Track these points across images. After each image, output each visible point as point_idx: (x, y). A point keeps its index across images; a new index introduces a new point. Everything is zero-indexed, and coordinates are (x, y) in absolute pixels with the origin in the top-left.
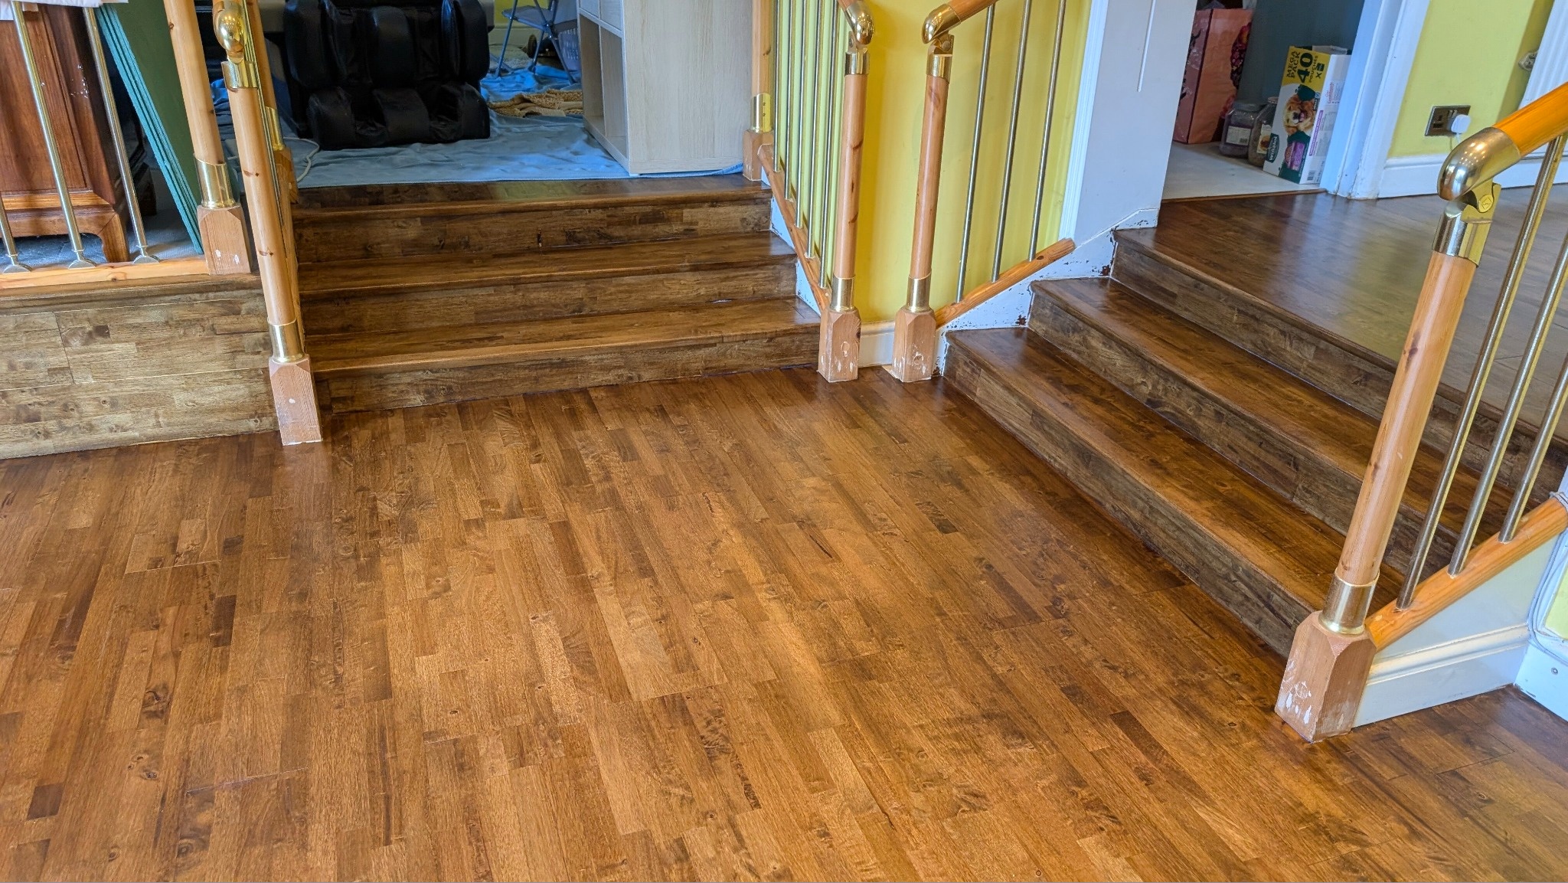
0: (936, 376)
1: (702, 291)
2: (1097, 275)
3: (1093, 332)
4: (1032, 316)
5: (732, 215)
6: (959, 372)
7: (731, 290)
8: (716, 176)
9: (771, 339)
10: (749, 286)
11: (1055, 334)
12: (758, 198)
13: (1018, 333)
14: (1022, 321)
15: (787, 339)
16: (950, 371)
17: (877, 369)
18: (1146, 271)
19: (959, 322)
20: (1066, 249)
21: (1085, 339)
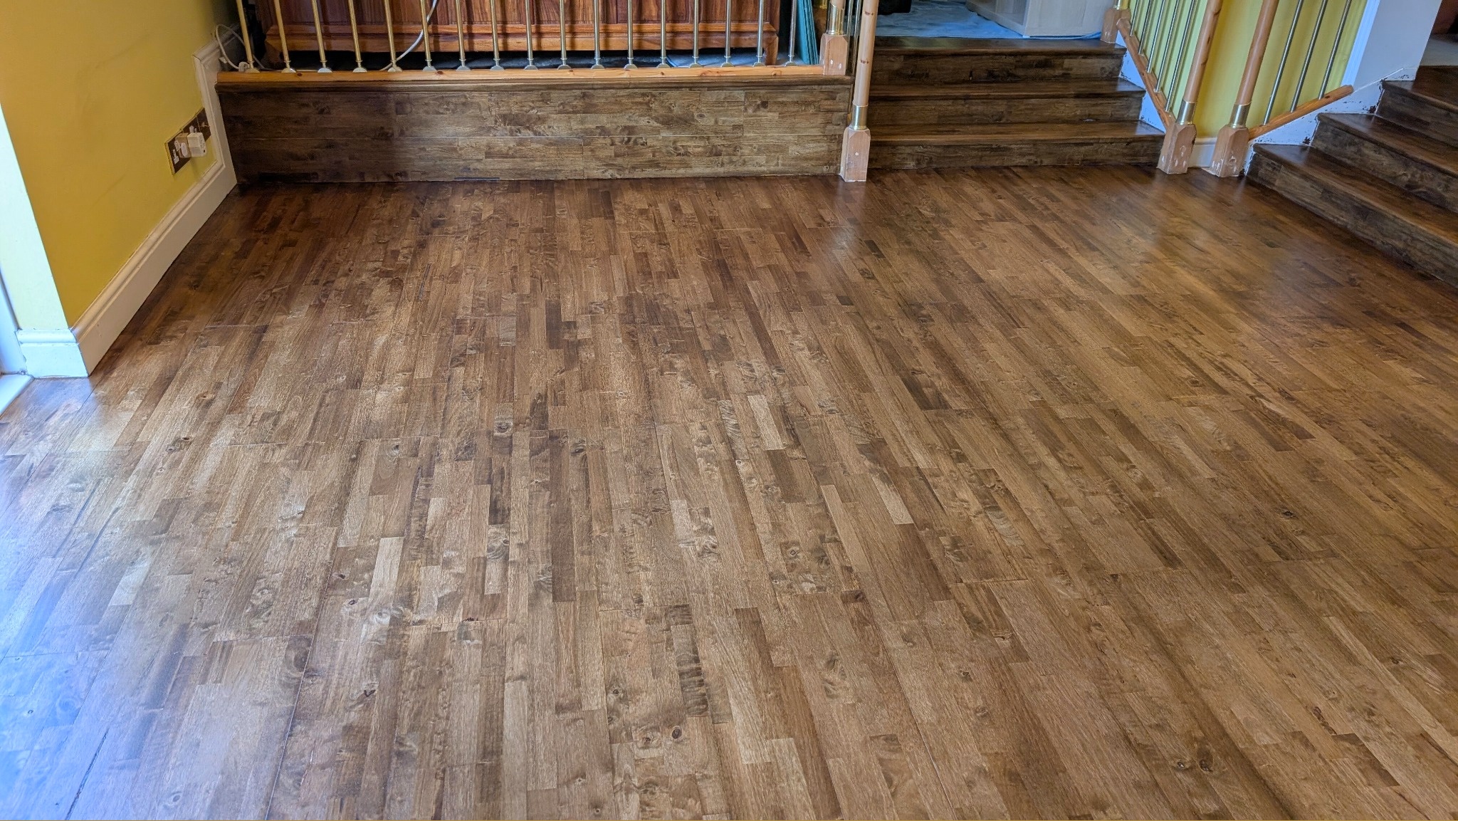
0: (1242, 173)
1: (1078, 113)
2: (1365, 112)
3: (1367, 144)
4: (1316, 138)
5: (1096, 64)
6: (1262, 171)
7: (1097, 113)
8: (1081, 39)
9: (1128, 143)
10: (1109, 111)
11: (1333, 148)
12: (1116, 55)
13: (1303, 149)
14: (1307, 141)
15: (1140, 144)
16: (1253, 171)
17: (1198, 169)
18: (1407, 109)
19: (1265, 138)
20: (1348, 91)
21: (1359, 150)
